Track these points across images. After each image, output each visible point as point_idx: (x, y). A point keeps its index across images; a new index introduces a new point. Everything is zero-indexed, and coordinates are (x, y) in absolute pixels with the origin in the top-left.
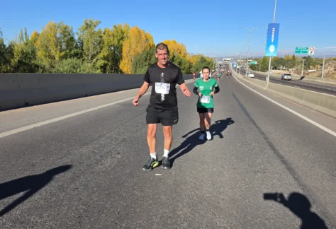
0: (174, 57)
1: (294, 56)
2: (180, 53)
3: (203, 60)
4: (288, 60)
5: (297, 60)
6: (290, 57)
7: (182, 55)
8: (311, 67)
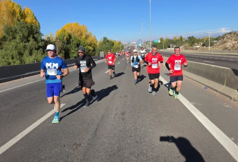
1: (181, 38)
2: (81, 35)
3: (106, 41)
4: (177, 41)
5: (184, 40)
6: (178, 38)
7: (84, 36)
8: (196, 44)
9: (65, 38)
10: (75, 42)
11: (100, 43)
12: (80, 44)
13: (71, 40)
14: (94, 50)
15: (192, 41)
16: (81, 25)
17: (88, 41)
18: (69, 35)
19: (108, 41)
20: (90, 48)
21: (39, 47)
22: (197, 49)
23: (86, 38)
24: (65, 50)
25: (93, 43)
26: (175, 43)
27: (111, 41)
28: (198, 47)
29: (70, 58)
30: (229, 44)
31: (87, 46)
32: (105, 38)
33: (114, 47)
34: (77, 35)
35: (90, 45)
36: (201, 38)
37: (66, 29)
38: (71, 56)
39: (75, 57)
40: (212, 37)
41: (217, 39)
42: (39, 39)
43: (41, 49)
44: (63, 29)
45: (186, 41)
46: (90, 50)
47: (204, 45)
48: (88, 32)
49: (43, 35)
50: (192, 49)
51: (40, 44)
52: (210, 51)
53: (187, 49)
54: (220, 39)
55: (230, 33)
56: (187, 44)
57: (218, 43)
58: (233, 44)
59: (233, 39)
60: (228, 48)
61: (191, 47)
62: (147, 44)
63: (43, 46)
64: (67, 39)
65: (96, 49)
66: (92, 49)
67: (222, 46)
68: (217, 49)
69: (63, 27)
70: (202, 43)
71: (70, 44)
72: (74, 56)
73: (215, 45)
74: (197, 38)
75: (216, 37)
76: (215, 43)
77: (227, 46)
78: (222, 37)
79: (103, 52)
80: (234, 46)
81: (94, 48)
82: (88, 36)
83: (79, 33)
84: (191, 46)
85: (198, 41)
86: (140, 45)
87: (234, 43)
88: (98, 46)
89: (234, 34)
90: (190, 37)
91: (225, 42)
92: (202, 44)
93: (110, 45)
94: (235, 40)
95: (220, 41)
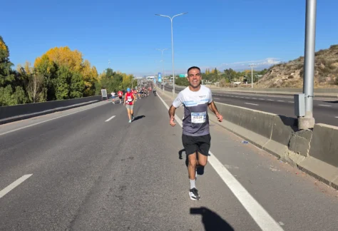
0: (56, 66)
1: (216, 71)
2: (74, 65)
3: (110, 74)
4: (211, 75)
5: (219, 74)
6: (211, 71)
7: (77, 67)
8: (235, 79)
9: (48, 69)
10: (63, 75)
11: (102, 78)
12: (70, 78)
13: (58, 72)
14: (93, 87)
15: (230, 75)
16: (73, 50)
17: (84, 74)
18: (55, 65)
19: (114, 74)
20: (87, 84)
21: (7, 83)
22: (236, 86)
23: (81, 69)
24: (48, 87)
25: (92, 77)
26: (207, 79)
27: (118, 75)
28: (238, 83)
29: (56, 99)
30: (277, 80)
31: (82, 82)
32: (109, 71)
33: (123, 82)
34: (66, 65)
35: (87, 80)
36: (241, 72)
37: (49, 56)
38: (57, 95)
39: (64, 98)
40: (256, 70)
41: (262, 73)
42: (6, 71)
43: (10, 86)
44: (45, 56)
45: (222, 75)
46: (86, 88)
47: (245, 81)
48: (84, 61)
49: (12, 64)
50: (230, 86)
51: (8, 78)
52: (253, 89)
53: (223, 86)
54: (266, 73)
55: (279, 65)
56: (223, 80)
57: (263, 79)
58: (283, 80)
59: (283, 73)
60: (276, 85)
61: (229, 84)
62: (169, 78)
63: (13, 81)
64: (51, 70)
65: (96, 85)
66: (90, 85)
67: (268, 82)
68: (262, 86)
69: (46, 53)
70: (243, 78)
71: (56, 77)
72: (63, 95)
73: (259, 80)
74: (237, 72)
75: (261, 70)
76: (260, 78)
77: (276, 82)
78: (269, 70)
79: (105, 90)
80: (284, 83)
81: (93, 84)
82: (84, 67)
83: (70, 62)
84: (229, 82)
85: (238, 75)
86: (160, 80)
87: (284, 78)
88: (99, 81)
89: (284, 66)
90: (227, 71)
91: (272, 77)
92: (242, 80)
93: (117, 80)
94: (285, 74)
95: (265, 76)
